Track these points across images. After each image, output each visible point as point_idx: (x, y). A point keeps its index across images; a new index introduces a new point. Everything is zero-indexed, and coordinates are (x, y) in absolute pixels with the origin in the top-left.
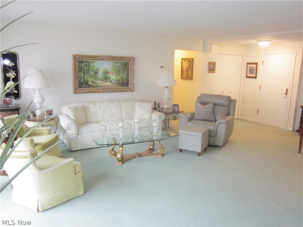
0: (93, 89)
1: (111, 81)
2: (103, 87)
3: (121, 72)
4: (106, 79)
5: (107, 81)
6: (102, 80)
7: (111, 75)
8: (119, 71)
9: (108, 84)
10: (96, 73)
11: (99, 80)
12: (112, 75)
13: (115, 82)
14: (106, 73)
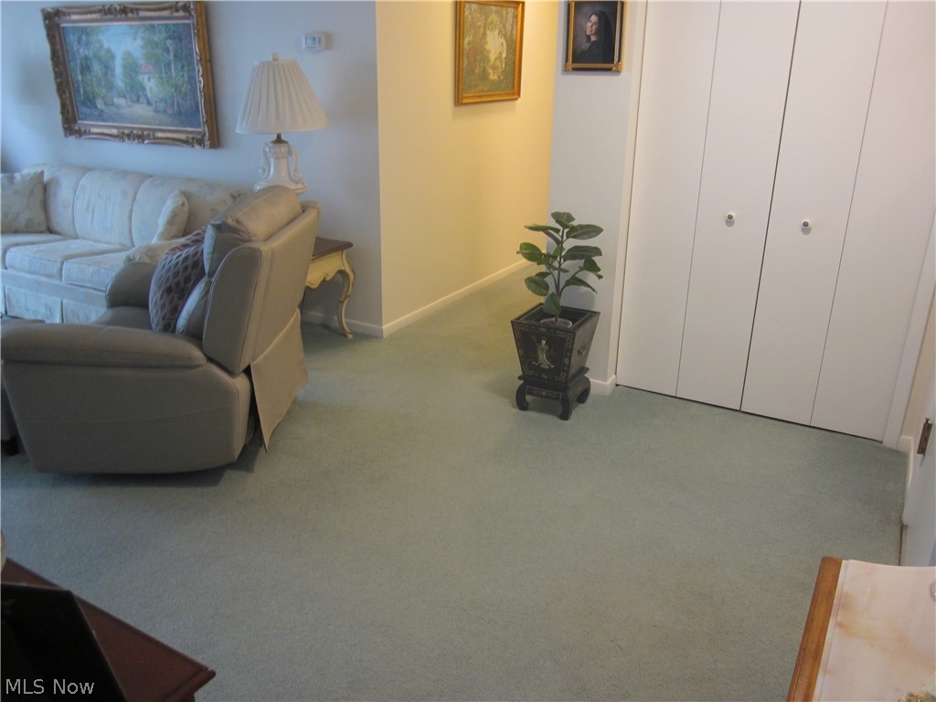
0: (107, 127)
1: (149, 103)
2: (131, 120)
3: (173, 66)
4: (136, 92)
5: (138, 101)
6: (128, 96)
7: (146, 77)
8: (168, 65)
9: (141, 110)
10: (108, 68)
11: (120, 96)
12: (149, 80)
13: (161, 106)
14: (132, 69)
